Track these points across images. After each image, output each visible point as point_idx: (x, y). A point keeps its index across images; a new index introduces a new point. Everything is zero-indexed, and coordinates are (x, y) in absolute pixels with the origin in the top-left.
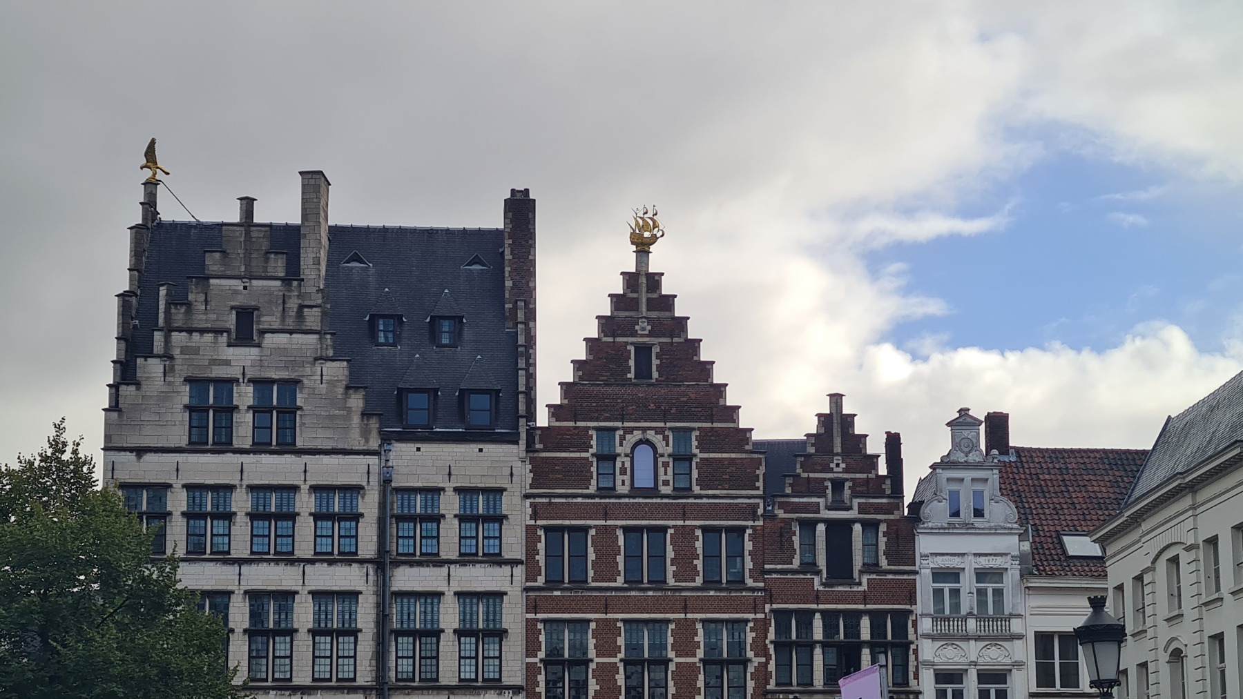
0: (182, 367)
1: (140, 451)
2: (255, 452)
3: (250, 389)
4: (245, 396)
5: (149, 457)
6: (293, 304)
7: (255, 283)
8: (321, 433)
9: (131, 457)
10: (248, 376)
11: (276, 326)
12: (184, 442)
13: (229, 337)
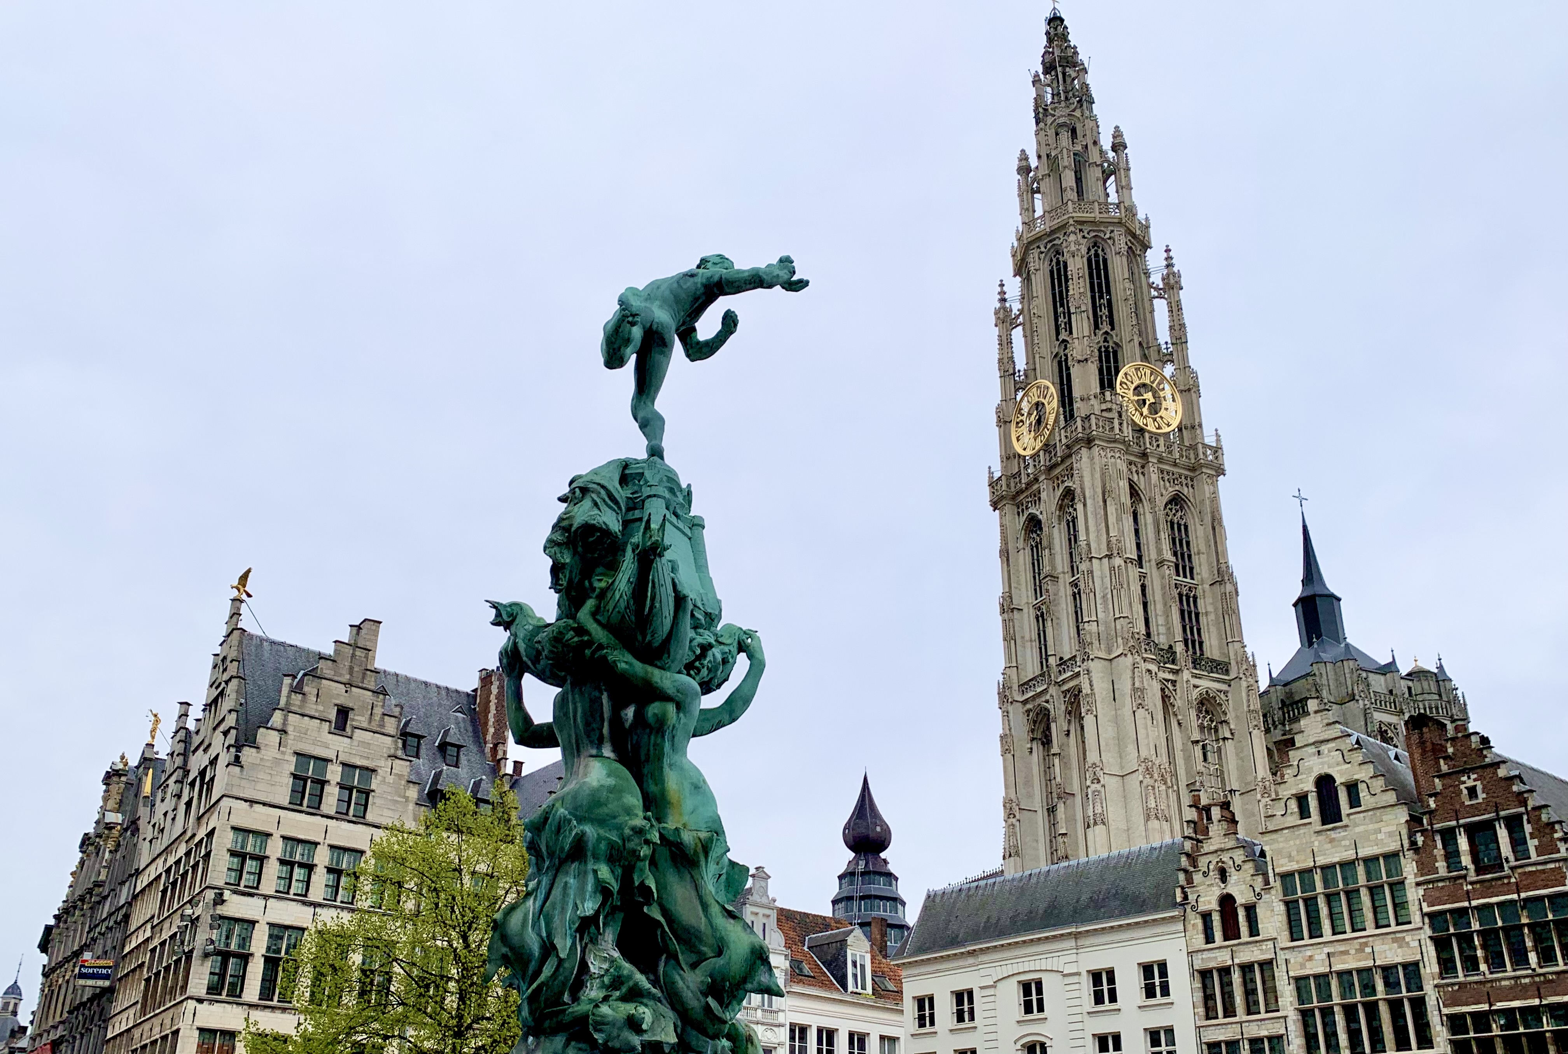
0: (294, 743)
1: (252, 802)
2: (337, 819)
3: (340, 769)
4: (334, 774)
5: (258, 808)
6: (378, 711)
7: (353, 689)
8: (387, 813)
9: (246, 805)
10: (340, 759)
11: (365, 725)
12: (285, 802)
13: (330, 726)
